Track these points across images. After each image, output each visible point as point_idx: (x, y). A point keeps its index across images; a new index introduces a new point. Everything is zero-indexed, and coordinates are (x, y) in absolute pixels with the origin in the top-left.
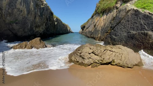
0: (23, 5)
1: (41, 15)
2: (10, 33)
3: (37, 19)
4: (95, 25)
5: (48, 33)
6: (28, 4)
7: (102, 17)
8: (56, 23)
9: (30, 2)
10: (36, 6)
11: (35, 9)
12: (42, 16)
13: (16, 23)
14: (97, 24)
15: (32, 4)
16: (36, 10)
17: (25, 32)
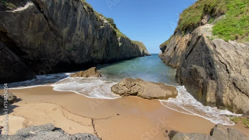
0: (82, 30)
1: (101, 37)
2: (69, 61)
3: (96, 44)
4: (175, 47)
5: (108, 58)
6: (86, 28)
7: (185, 37)
8: (120, 44)
9: (89, 25)
10: (95, 28)
11: (93, 31)
12: (101, 39)
13: (74, 50)
14: (178, 46)
15: (91, 26)
16: (95, 33)
17: (82, 59)
